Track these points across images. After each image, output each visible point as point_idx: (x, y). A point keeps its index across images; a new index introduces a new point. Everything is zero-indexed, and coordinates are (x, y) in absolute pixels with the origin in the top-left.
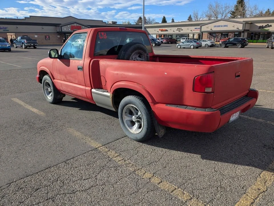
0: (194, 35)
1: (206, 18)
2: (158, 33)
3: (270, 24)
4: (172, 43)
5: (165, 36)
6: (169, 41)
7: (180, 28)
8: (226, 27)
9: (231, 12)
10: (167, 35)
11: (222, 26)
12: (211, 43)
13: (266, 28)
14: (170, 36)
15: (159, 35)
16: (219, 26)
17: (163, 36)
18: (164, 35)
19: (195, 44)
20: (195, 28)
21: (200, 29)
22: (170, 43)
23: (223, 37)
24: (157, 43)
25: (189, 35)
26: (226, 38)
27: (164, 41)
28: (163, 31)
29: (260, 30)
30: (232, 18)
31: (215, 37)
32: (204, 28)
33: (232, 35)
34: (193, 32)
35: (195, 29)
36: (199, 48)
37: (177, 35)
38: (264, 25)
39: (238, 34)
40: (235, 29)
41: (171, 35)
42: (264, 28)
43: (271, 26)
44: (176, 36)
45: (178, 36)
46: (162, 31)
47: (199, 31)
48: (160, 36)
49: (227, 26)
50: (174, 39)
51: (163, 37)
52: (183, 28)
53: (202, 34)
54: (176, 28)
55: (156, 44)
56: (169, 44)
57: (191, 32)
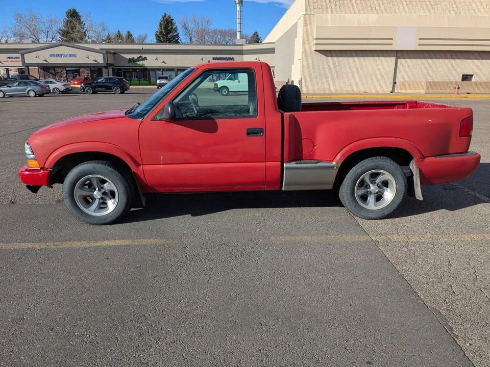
0: (7, 71)
1: (14, 38)
3: (144, 56)
8: (74, 58)
9: (60, 31)
11: (65, 56)
12: (64, 85)
13: (139, 61)
16: (60, 56)
19: (37, 88)
20: (9, 58)
23: (72, 75)
26: (76, 77)
29: (130, 64)
31: (55, 75)
32: (30, 58)
33: (86, 72)
35: (9, 60)
36: (45, 95)
38: (136, 56)
39: (96, 70)
40: (91, 61)
42: (137, 61)
43: (145, 59)
47: (20, 64)
49: (76, 56)
53: (28, 69)
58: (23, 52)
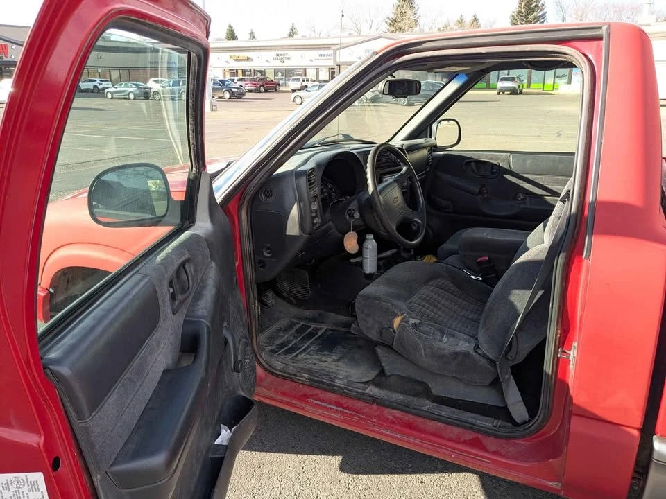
0: (318, 71)
2: (228, 65)
4: (266, 91)
5: (247, 73)
6: (262, 85)
7: (282, 53)
9: (387, 20)
10: (251, 71)
14: (259, 74)
15: (230, 70)
17: (240, 72)
18: (244, 71)
20: (321, 55)
21: (332, 58)
22: (262, 90)
24: (236, 90)
25: (307, 70)
27: (248, 86)
28: (242, 60)
30: (392, 32)
34: (317, 63)
35: (321, 58)
37: (276, 71)
41: (261, 72)
44: (276, 74)
45: (280, 74)
46: (237, 60)
47: (331, 63)
48: (234, 72)
50: (272, 81)
51: (240, 76)
52: (290, 53)
53: (340, 68)
54: (274, 54)
55: (232, 94)
56: (260, 92)
57: (311, 64)
58: (336, 48)
